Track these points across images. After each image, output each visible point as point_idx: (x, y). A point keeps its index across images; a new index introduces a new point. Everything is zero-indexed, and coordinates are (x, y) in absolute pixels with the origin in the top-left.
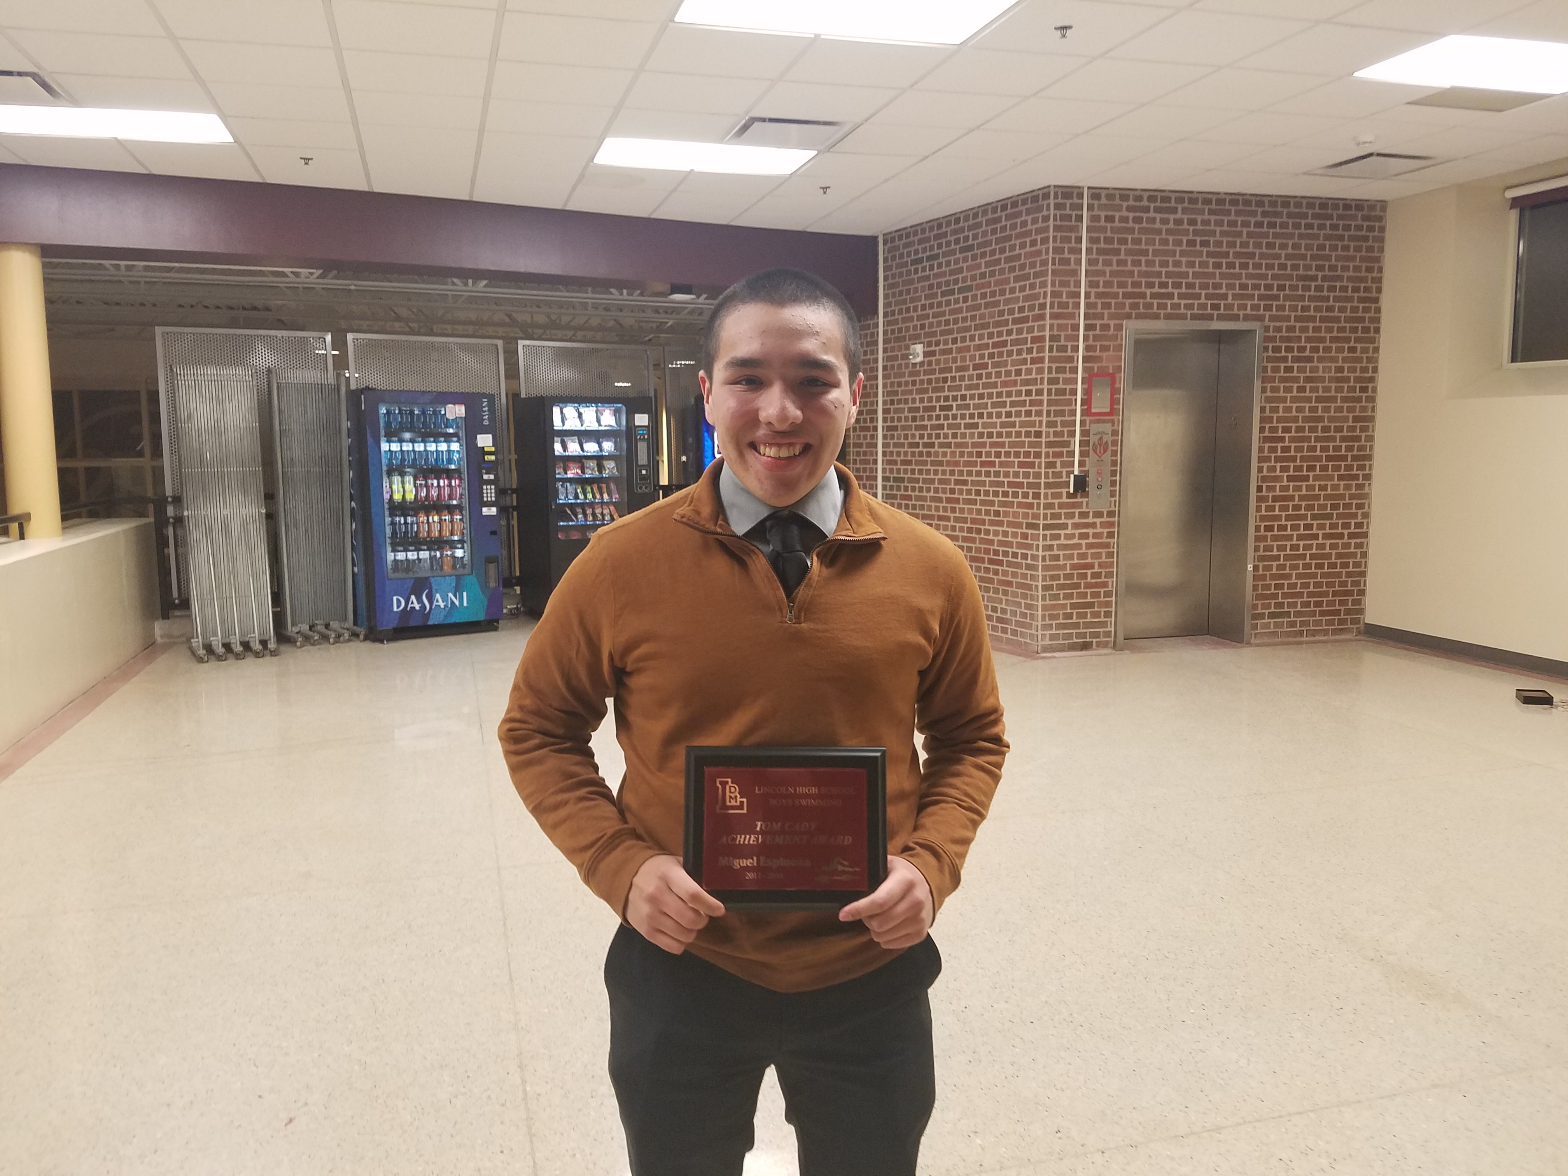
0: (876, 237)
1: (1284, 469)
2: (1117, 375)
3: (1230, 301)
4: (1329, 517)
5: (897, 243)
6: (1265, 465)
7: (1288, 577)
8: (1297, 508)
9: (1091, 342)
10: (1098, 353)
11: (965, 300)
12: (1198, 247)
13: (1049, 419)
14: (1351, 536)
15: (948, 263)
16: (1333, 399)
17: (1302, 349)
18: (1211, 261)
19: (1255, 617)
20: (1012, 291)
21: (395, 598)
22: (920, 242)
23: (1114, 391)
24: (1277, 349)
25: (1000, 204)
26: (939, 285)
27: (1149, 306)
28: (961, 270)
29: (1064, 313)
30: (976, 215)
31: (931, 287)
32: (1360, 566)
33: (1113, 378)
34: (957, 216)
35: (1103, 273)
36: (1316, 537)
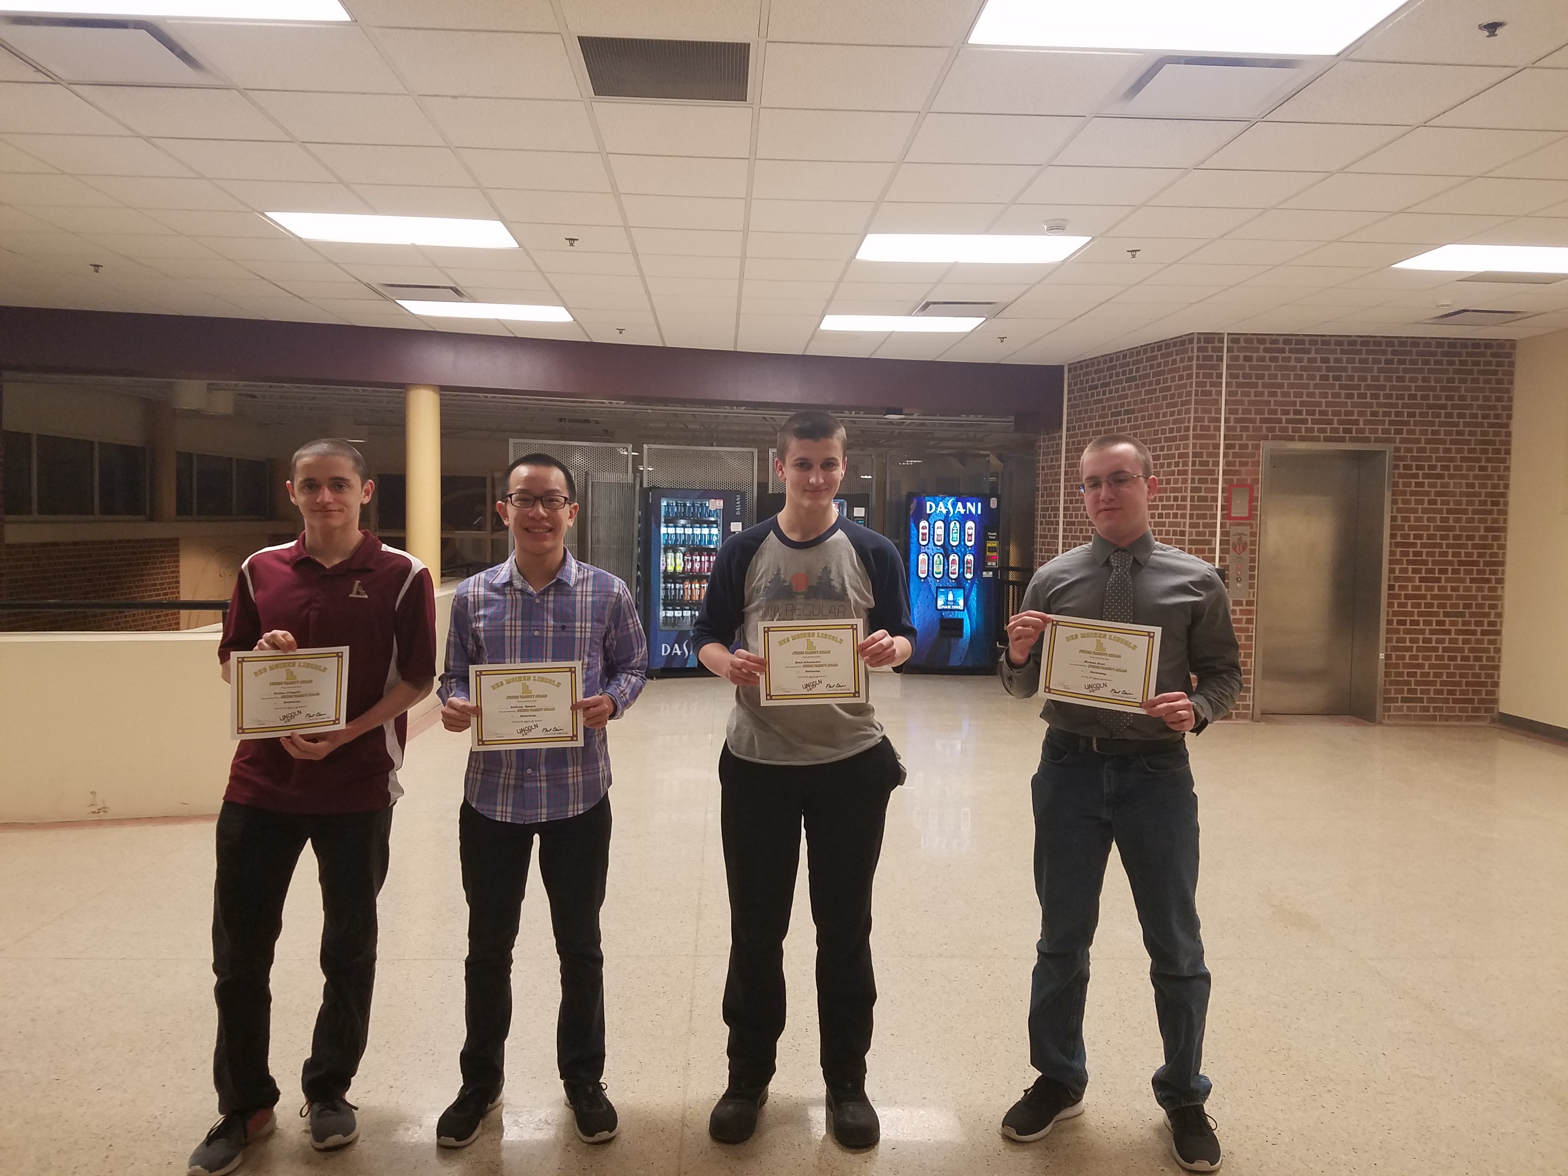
0: (1063, 366)
1: (1415, 571)
2: (1255, 487)
3: (1361, 425)
4: (1462, 615)
5: (1078, 372)
6: (1397, 567)
7: (1421, 666)
8: (1428, 605)
9: (1230, 459)
10: (1237, 468)
11: (1129, 420)
12: (1331, 381)
13: (1191, 521)
14: (1484, 633)
15: (1117, 391)
16: (1465, 511)
17: (1433, 467)
18: (1343, 392)
19: (1386, 700)
20: (1165, 415)
21: (663, 645)
22: (1096, 372)
23: (1252, 499)
24: (1407, 467)
25: (1156, 345)
26: (1110, 408)
27: (1285, 429)
28: (1126, 396)
29: (1206, 435)
30: (1138, 354)
31: (1103, 408)
32: (1493, 661)
33: (1251, 489)
34: (1125, 352)
35: (1242, 403)
36: (1448, 632)
